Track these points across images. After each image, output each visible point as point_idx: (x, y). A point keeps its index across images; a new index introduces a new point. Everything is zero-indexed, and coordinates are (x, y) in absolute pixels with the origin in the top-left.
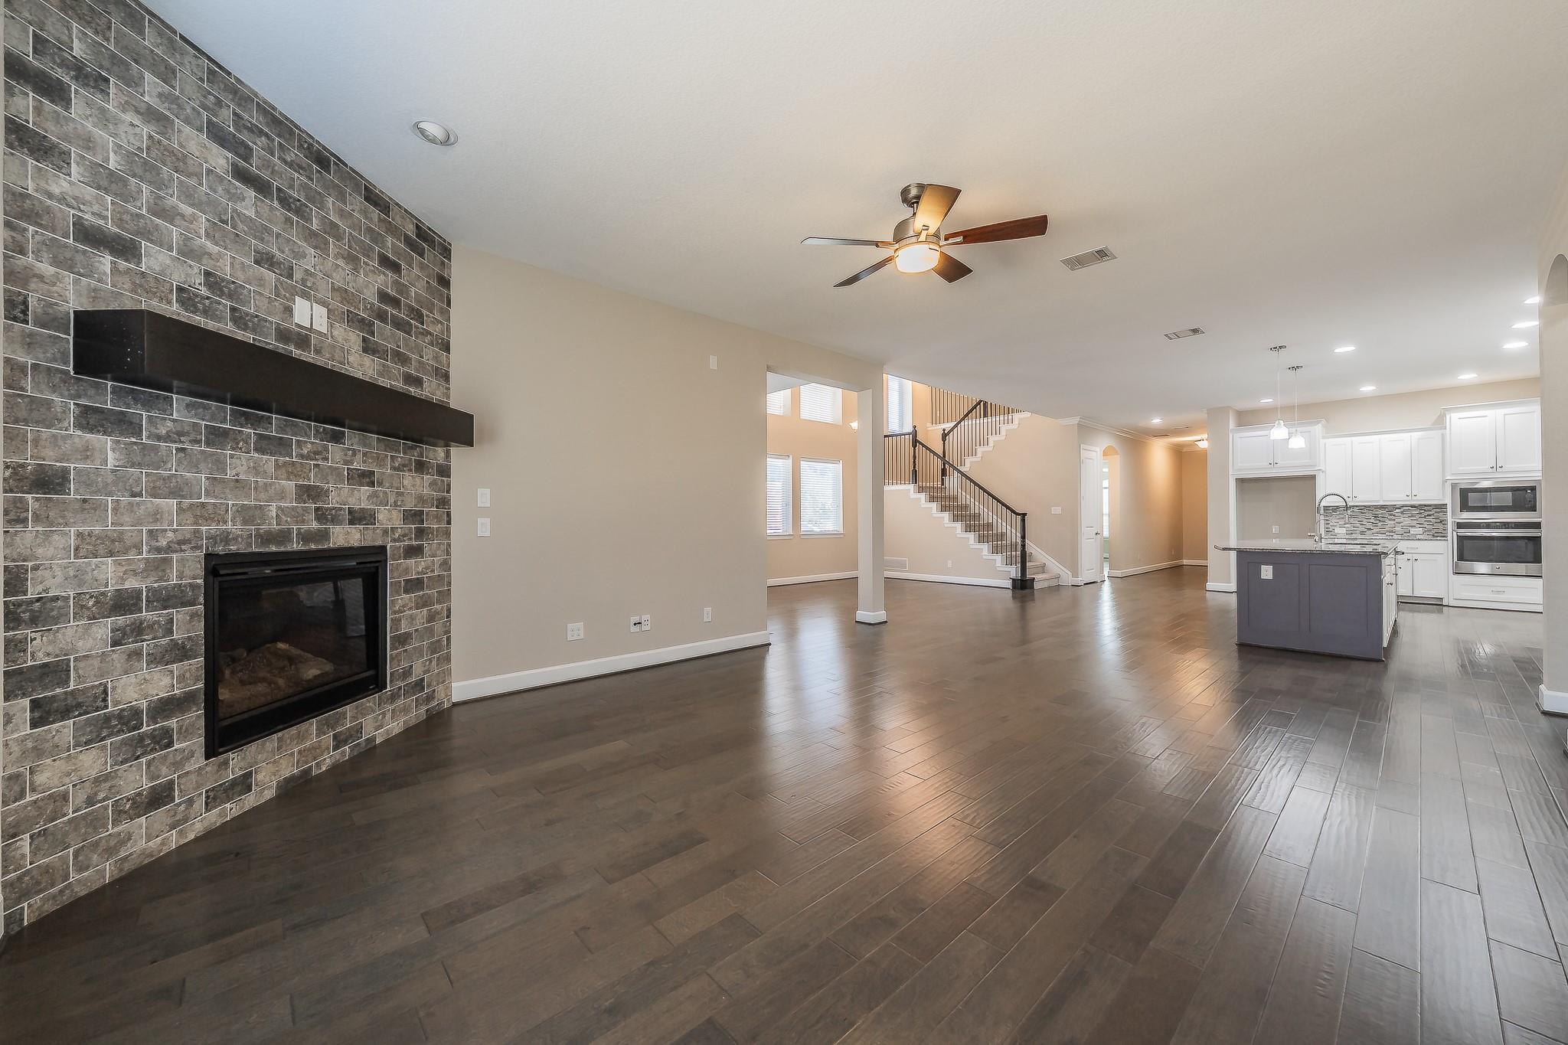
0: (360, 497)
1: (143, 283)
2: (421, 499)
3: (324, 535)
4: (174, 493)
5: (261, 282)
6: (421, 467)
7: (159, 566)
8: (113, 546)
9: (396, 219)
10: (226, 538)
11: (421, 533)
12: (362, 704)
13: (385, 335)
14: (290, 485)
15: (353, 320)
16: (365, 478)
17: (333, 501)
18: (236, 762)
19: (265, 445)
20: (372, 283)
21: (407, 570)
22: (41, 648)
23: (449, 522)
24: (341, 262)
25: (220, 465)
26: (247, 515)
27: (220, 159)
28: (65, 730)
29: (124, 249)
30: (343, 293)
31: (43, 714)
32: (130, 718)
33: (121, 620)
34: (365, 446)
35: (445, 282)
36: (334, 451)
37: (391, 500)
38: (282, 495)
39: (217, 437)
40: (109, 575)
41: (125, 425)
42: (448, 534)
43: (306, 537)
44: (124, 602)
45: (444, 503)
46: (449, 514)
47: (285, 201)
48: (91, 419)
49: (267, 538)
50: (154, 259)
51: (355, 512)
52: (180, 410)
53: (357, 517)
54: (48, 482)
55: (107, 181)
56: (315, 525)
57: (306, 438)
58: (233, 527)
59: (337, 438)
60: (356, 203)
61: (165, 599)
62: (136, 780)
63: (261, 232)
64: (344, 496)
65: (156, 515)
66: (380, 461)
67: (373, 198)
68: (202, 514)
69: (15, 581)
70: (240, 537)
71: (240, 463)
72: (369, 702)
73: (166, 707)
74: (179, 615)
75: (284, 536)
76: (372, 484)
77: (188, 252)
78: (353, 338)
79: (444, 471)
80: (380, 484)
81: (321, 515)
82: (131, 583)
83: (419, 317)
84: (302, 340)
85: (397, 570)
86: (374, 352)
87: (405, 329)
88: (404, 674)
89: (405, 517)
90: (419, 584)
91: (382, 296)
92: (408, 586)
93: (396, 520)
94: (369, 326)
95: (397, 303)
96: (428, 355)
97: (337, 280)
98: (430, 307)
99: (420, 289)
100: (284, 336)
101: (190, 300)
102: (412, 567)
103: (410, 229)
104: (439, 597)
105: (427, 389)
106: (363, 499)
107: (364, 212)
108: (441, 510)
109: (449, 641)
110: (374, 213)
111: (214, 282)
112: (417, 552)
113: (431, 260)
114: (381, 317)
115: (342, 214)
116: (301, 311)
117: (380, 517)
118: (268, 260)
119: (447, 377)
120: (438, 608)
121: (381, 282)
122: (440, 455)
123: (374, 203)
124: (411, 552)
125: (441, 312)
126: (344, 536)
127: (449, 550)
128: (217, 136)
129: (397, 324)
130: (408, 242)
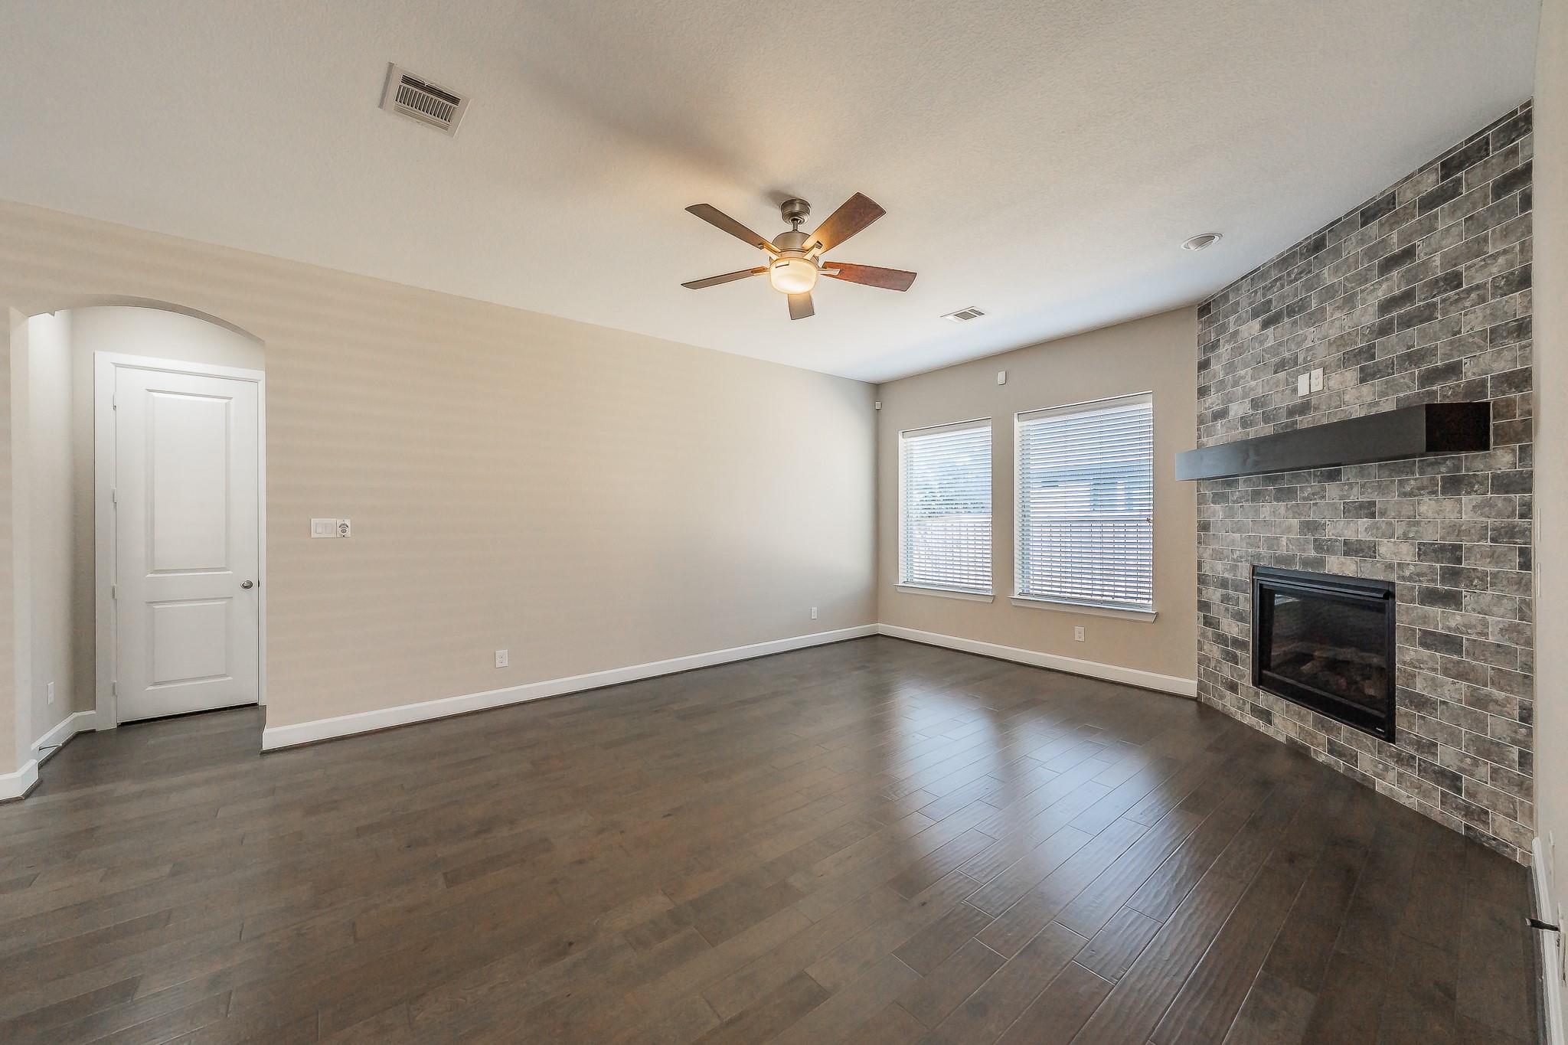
0: (1359, 529)
1: (1230, 425)
2: (1455, 529)
3: (1321, 562)
4: (1239, 531)
5: (1278, 385)
6: (1454, 485)
7: (1234, 568)
8: (1218, 555)
10: (1258, 556)
11: (1452, 575)
12: (1357, 735)
13: (1391, 347)
14: (1295, 522)
15: (1345, 362)
16: (1368, 510)
17: (1329, 533)
18: (1265, 700)
20: (1371, 305)
21: (1425, 619)
22: (1205, 595)
23: (1526, 564)
24: (1337, 315)
25: (1257, 512)
26: (1272, 543)
27: (1256, 327)
28: (1210, 631)
30: (1341, 341)
31: (1206, 622)
32: (1221, 639)
33: (1223, 592)
34: (1362, 477)
35: (1520, 178)
36: (1332, 490)
37: (1399, 532)
38: (1289, 529)
39: (1256, 496)
40: (1220, 569)
41: (1225, 498)
42: (1525, 585)
43: (1306, 562)
44: (1224, 584)
46: (1527, 555)
49: (1279, 560)
51: (1352, 543)
53: (1351, 549)
56: (1313, 554)
57: (1308, 485)
58: (1263, 551)
59: (1333, 476)
61: (1236, 586)
62: (1227, 671)
64: (1337, 528)
65: (1233, 542)
66: (1381, 489)
68: (1252, 542)
70: (1266, 557)
71: (1267, 509)
72: (1367, 739)
73: (1238, 643)
74: (1242, 596)
75: (1289, 560)
76: (1372, 515)
78: (1351, 375)
79: (1521, 483)
80: (1383, 514)
81: (1319, 546)
82: (1226, 575)
83: (1454, 280)
84: (1304, 407)
85: (1407, 614)
86: (1373, 376)
87: (1426, 315)
88: (1419, 745)
89: (1425, 551)
90: (1449, 643)
91: (1386, 306)
92: (1431, 640)
93: (1406, 553)
94: (1369, 352)
95: (1408, 296)
96: (1474, 320)
97: (1334, 333)
98: (1475, 249)
99: (1451, 244)
100: (1291, 412)
101: (1245, 422)
102: (1443, 619)
103: (1430, 183)
104: (1502, 679)
105: (1470, 372)
106: (1361, 529)
107: (1362, 241)
108: (1502, 547)
109: (1526, 760)
110: (1373, 226)
111: (1255, 403)
112: (1451, 599)
113: (1477, 180)
114: (1384, 330)
115: (1337, 269)
116: (1303, 387)
117: (1385, 548)
118: (1280, 366)
119: (1523, 328)
120: (1500, 695)
121: (1382, 293)
122: (1502, 459)
123: (1374, 217)
124: (1431, 597)
125: (1506, 234)
126: (1339, 566)
127: (1525, 611)
128: (1255, 314)
129: (1407, 322)
130: (1429, 202)
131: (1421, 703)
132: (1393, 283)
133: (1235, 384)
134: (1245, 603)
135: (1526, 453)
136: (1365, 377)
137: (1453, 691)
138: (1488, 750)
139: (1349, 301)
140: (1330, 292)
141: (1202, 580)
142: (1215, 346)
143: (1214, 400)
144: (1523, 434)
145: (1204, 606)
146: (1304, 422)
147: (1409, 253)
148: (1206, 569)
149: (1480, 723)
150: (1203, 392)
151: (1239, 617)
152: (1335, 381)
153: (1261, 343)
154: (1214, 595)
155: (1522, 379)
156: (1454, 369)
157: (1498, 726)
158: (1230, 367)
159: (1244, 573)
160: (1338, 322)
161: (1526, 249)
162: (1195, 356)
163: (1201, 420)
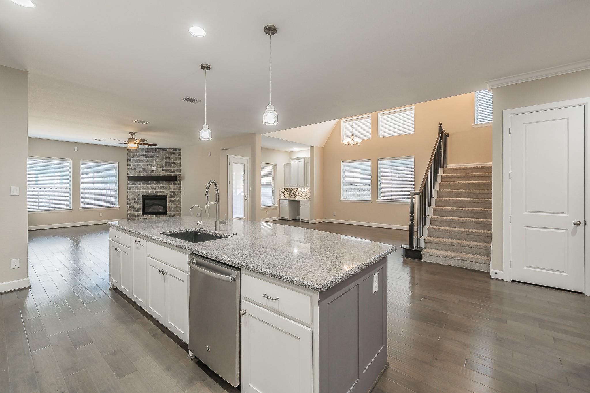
0: (162, 189)
1: (136, 172)
2: (174, 189)
3: (156, 194)
4: (139, 190)
5: (148, 167)
6: (174, 184)
7: (138, 196)
8: (134, 194)
9: (169, 151)
10: (144, 194)
11: (174, 194)
13: (166, 167)
14: (152, 188)
15: (161, 167)
16: (163, 187)
17: (158, 190)
18: (145, 216)
19: (148, 184)
20: (164, 161)
21: (171, 199)
22: (129, 202)
23: (181, 192)
24: (159, 160)
26: (146, 192)
27: (143, 157)
28: (131, 208)
29: (135, 170)
30: (159, 165)
31: (130, 207)
32: (135, 209)
33: (135, 201)
34: (163, 183)
35: (180, 155)
36: (158, 184)
37: (168, 189)
38: (150, 189)
39: (143, 184)
40: (134, 197)
41: (135, 184)
42: (180, 194)
43: (153, 194)
44: (135, 199)
45: (180, 190)
46: (181, 191)
47: (151, 157)
48: (133, 184)
49: (149, 194)
50: (138, 169)
52: (140, 182)
53: (161, 192)
54: (130, 189)
55: (134, 164)
57: (154, 183)
59: (158, 182)
60: (161, 153)
61: (138, 199)
62: (136, 214)
63: (147, 162)
64: (159, 189)
65: (137, 192)
66: (165, 184)
67: (164, 150)
68: (141, 191)
69: (128, 197)
70: (146, 194)
71: (145, 187)
73: (138, 209)
74: (139, 201)
75: (151, 194)
77: (141, 167)
78: (161, 169)
79: (180, 185)
80: (165, 187)
81: (156, 192)
83: (174, 163)
84: (153, 172)
85: (169, 199)
86: (164, 170)
87: (171, 165)
88: (170, 214)
89: (171, 192)
90: (174, 201)
91: (166, 162)
92: (171, 202)
93: (169, 192)
94: (164, 167)
95: (169, 162)
96: (176, 168)
97: (158, 163)
98: (176, 160)
99: (174, 158)
100: (151, 172)
101: (140, 172)
102: (172, 199)
103: (172, 151)
104: (179, 204)
105: (176, 173)
106: (163, 189)
107: (163, 153)
108: (179, 191)
109: (181, 211)
110: (164, 152)
111: (143, 169)
112: (173, 197)
113: (176, 153)
114: (166, 165)
115: (159, 155)
116: (153, 169)
117: (166, 192)
118: (149, 165)
119: (180, 170)
120: (178, 205)
121: (166, 160)
122: (179, 182)
123: (165, 151)
124: (172, 197)
125: (179, 160)
126: (159, 194)
127: (181, 197)
128: (143, 155)
129: (169, 165)
130: (171, 153)
131: (170, 209)
132: (167, 160)
133: (138, 165)
134: (141, 202)
135: (181, 182)
136: (163, 170)
137: (174, 206)
138: (177, 211)
139: (161, 160)
140: (158, 157)
141: (128, 199)
142: (133, 157)
143: (132, 167)
144: (180, 180)
145: (128, 204)
146: (153, 175)
147: (169, 157)
148: (130, 197)
149: (177, 209)
150: (128, 164)
151: (139, 204)
152: (158, 170)
153: (145, 160)
154: (132, 202)
155: (180, 175)
156: (174, 172)
157: (178, 209)
158: (137, 162)
159: (141, 197)
160: (159, 162)
161: (181, 162)
162: (127, 157)
163: (128, 170)
